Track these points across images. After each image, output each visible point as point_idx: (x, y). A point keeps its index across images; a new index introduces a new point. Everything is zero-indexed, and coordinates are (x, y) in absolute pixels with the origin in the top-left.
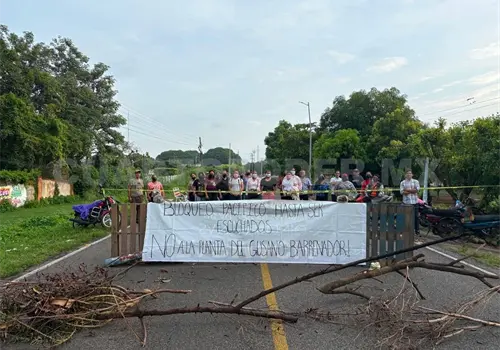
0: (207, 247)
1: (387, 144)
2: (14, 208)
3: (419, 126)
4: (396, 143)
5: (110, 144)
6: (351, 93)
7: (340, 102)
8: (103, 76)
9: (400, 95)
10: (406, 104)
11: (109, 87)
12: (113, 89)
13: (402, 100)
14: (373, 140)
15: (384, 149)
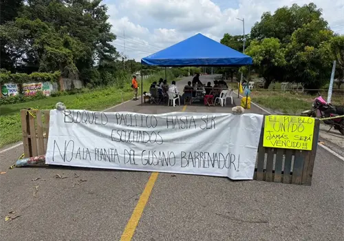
0: (101, 155)
1: (302, 49)
2: (45, 97)
3: (330, 34)
4: (310, 48)
5: (107, 54)
6: (276, 10)
7: (267, 17)
8: (100, 5)
9: (316, 9)
10: (320, 17)
11: (104, 13)
12: (106, 14)
13: (318, 14)
14: (291, 46)
15: (299, 53)
